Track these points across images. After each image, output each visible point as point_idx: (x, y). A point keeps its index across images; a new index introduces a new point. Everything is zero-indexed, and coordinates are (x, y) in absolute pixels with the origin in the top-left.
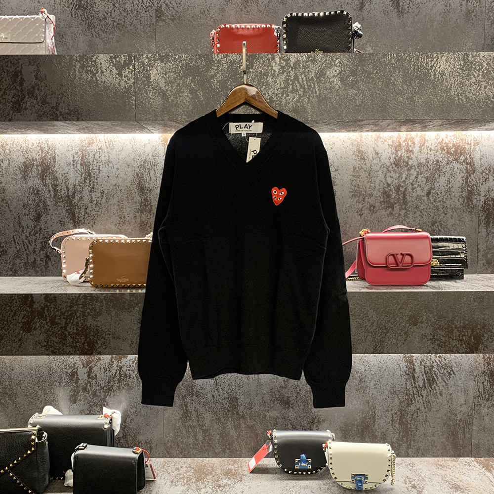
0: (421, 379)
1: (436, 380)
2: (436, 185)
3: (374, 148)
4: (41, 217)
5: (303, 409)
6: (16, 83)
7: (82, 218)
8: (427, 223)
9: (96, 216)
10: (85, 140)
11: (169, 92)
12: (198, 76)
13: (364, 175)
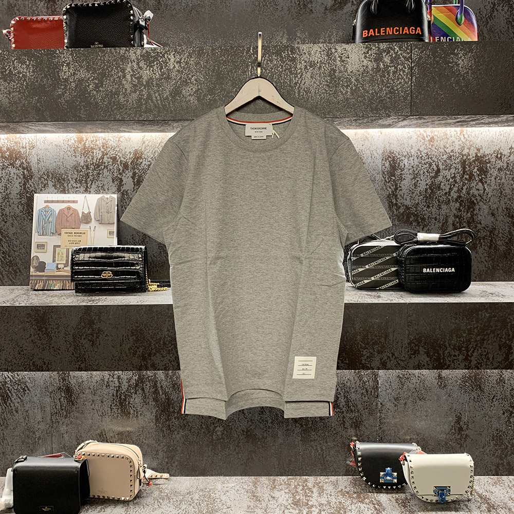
1: (11, 396)
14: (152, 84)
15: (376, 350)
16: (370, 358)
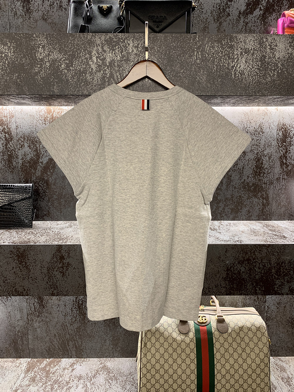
14: (114, 64)
15: (286, 281)
16: (281, 286)
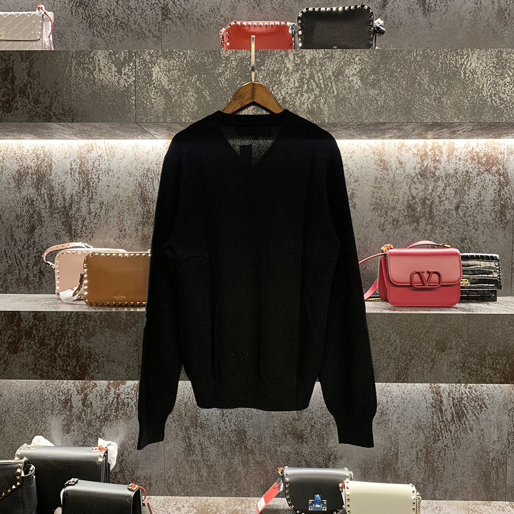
0: (449, 412)
1: (466, 414)
2: (466, 198)
3: (397, 157)
4: (36, 229)
5: (318, 444)
6: (7, 81)
7: (79, 231)
8: (456, 239)
9: (94, 229)
10: (84, 147)
11: (172, 91)
12: (205, 74)
13: (386, 186)
